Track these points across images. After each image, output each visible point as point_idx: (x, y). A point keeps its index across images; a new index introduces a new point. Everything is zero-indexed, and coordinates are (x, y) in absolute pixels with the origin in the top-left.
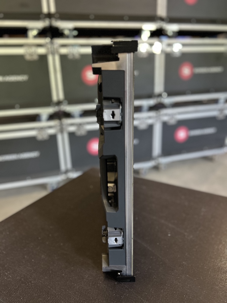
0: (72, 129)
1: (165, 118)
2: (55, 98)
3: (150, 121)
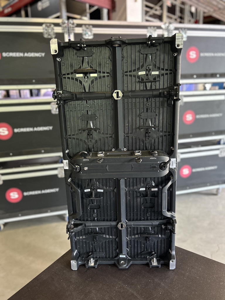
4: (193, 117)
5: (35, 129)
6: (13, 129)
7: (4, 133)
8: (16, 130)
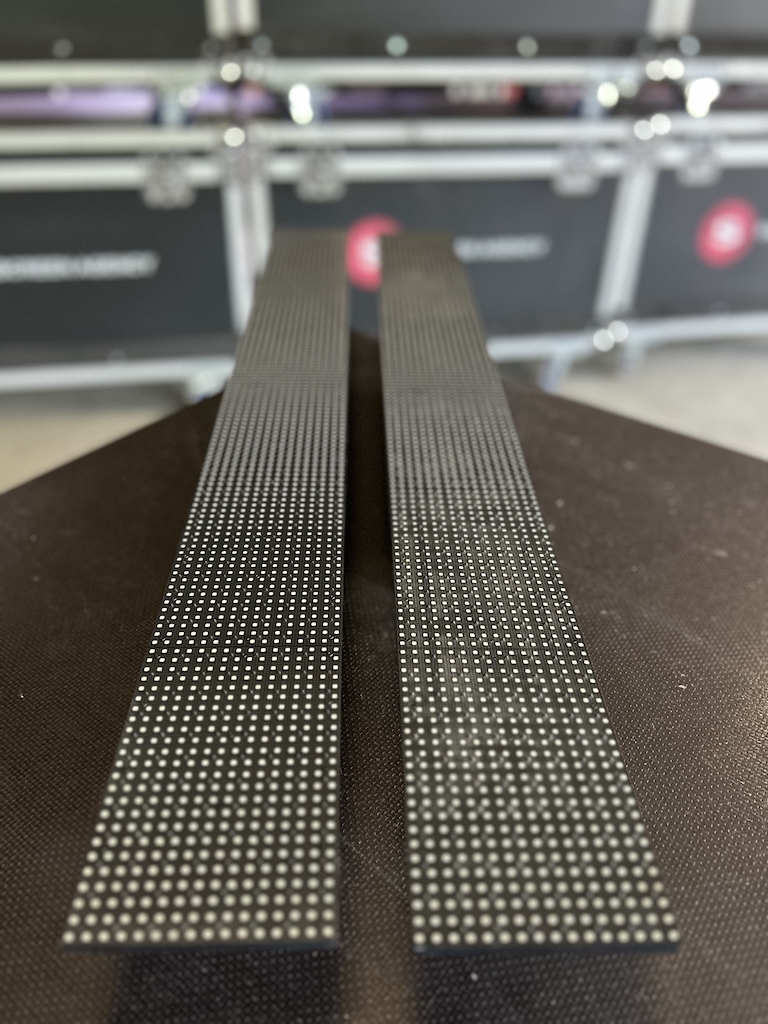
0: (285, 168)
1: (674, 156)
3: (608, 162)
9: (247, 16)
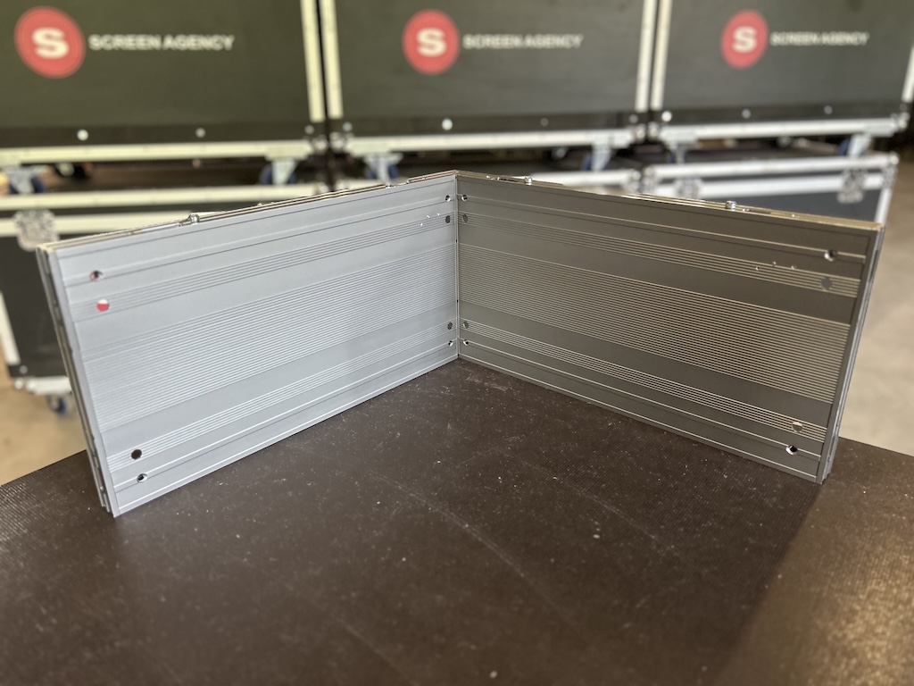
2: (317, 114)
4: (757, 37)
5: (170, 42)
6: (86, 37)
7: (52, 48)
8: (97, 42)
9: (336, 111)
